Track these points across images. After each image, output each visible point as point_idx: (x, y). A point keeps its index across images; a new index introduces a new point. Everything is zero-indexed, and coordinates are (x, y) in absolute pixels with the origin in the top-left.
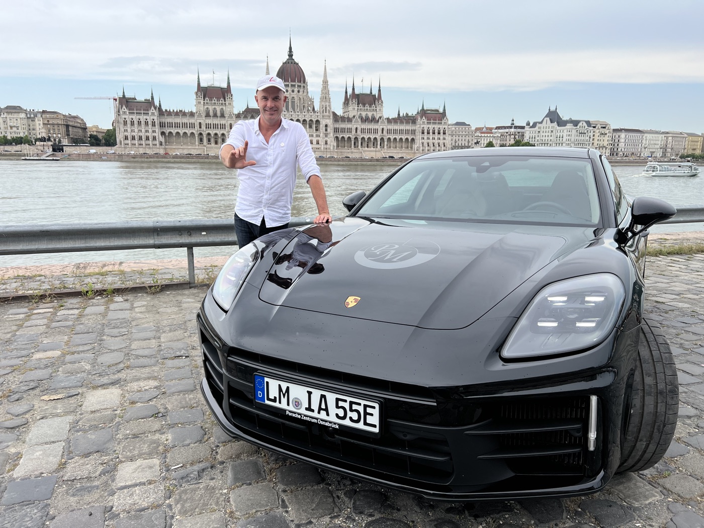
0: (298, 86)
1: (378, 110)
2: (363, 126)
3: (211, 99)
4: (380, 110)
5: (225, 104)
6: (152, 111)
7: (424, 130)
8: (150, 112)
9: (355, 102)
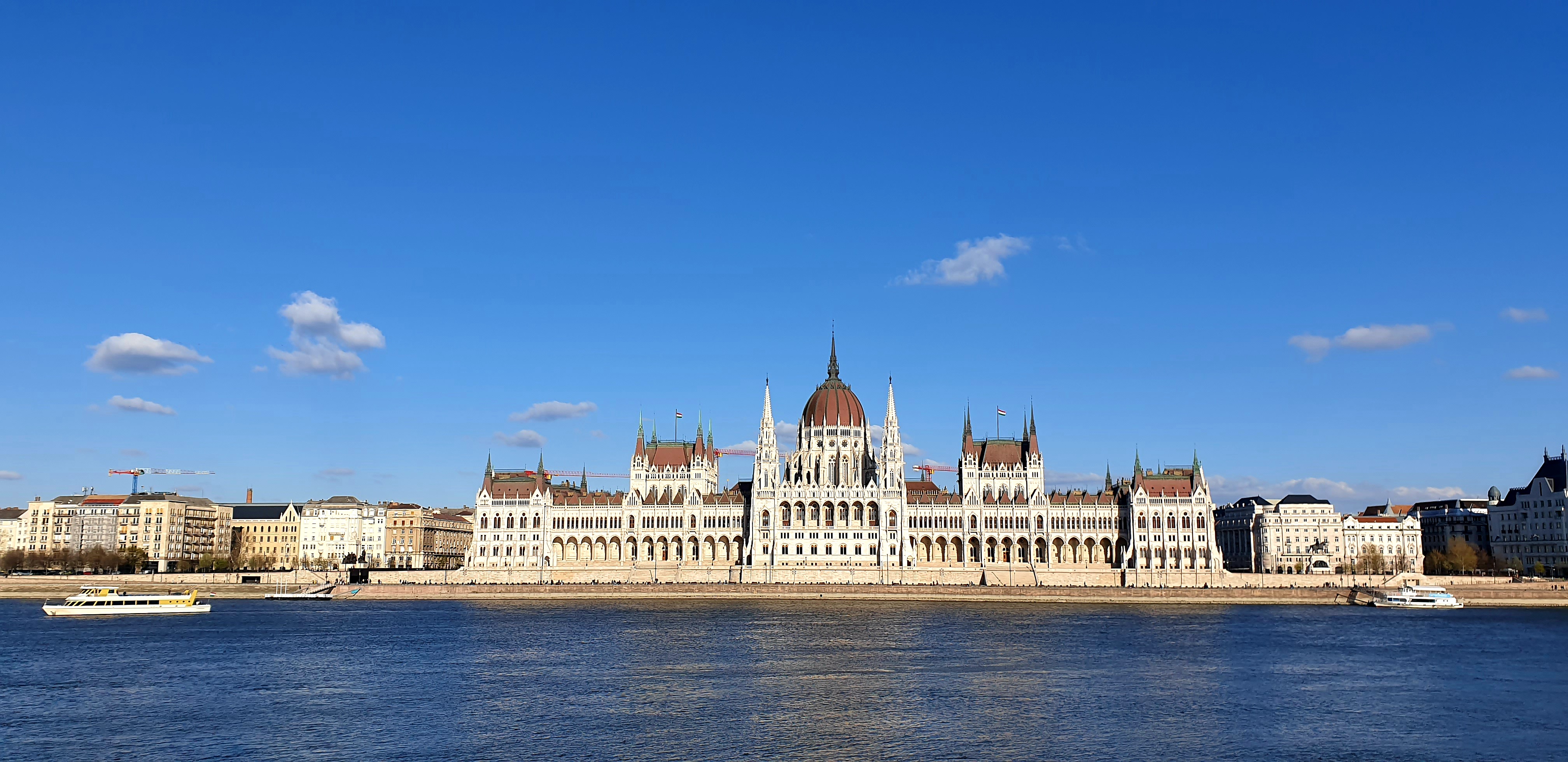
0: (843, 433)
1: (1029, 475)
2: (990, 512)
3: (661, 469)
4: (1035, 475)
5: (689, 476)
6: (536, 498)
7: (1144, 518)
8: (532, 500)
9: (972, 460)
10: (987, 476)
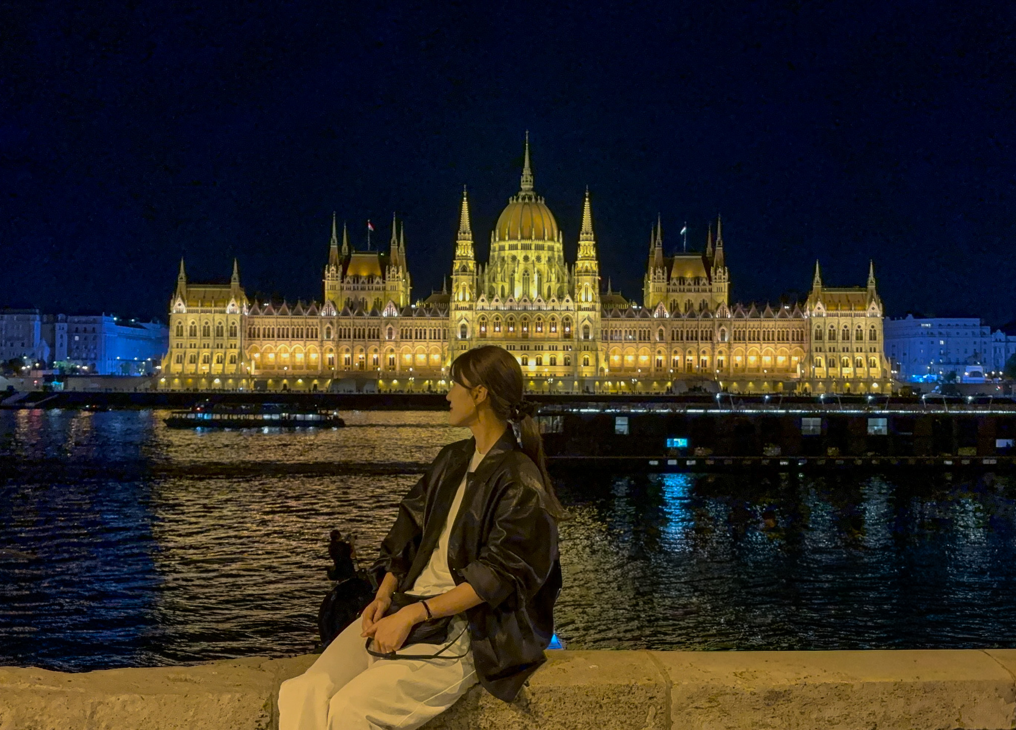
0: (537, 247)
1: (714, 290)
3: (356, 280)
4: (720, 289)
5: (384, 288)
6: (231, 306)
7: (821, 330)
8: (229, 308)
9: (661, 274)
10: (674, 291)
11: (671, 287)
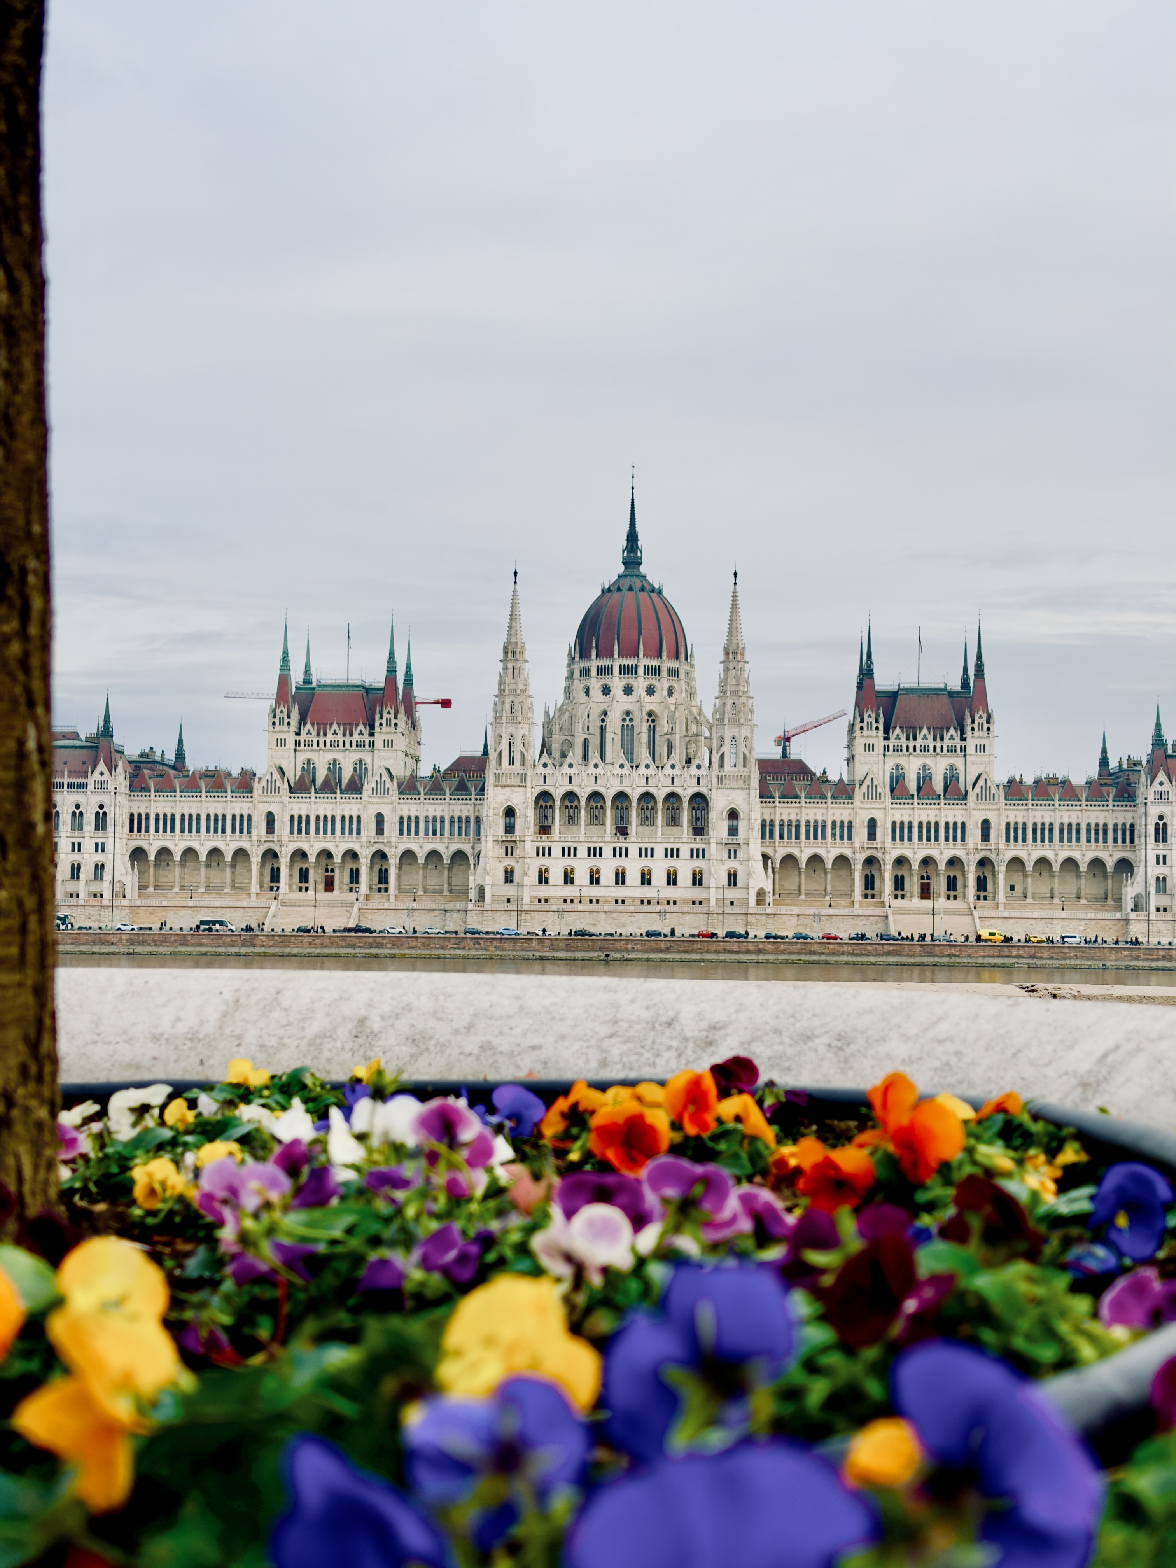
0: (648, 671)
1: (971, 750)
2: (902, 813)
3: (322, 730)
4: (981, 749)
5: (372, 744)
6: (99, 778)
7: (1165, 825)
8: (94, 779)
9: (874, 722)
10: (898, 750)
11: (892, 743)
